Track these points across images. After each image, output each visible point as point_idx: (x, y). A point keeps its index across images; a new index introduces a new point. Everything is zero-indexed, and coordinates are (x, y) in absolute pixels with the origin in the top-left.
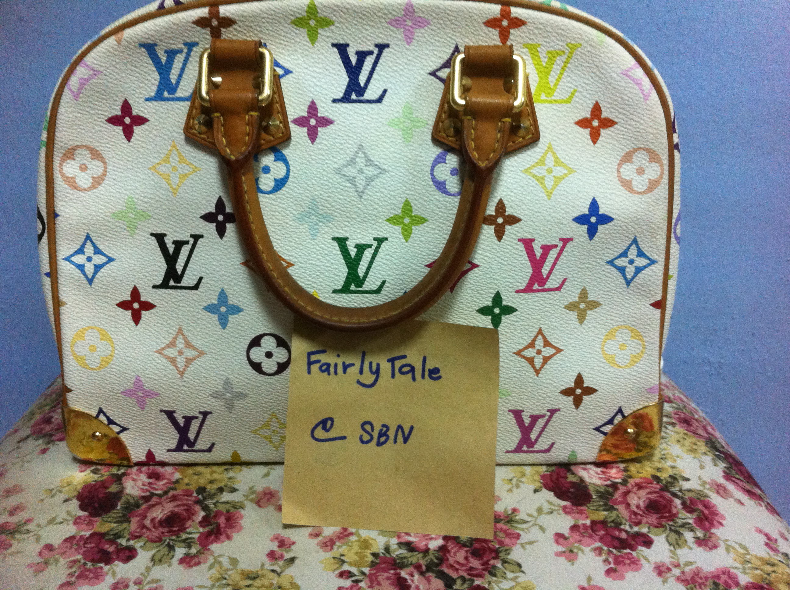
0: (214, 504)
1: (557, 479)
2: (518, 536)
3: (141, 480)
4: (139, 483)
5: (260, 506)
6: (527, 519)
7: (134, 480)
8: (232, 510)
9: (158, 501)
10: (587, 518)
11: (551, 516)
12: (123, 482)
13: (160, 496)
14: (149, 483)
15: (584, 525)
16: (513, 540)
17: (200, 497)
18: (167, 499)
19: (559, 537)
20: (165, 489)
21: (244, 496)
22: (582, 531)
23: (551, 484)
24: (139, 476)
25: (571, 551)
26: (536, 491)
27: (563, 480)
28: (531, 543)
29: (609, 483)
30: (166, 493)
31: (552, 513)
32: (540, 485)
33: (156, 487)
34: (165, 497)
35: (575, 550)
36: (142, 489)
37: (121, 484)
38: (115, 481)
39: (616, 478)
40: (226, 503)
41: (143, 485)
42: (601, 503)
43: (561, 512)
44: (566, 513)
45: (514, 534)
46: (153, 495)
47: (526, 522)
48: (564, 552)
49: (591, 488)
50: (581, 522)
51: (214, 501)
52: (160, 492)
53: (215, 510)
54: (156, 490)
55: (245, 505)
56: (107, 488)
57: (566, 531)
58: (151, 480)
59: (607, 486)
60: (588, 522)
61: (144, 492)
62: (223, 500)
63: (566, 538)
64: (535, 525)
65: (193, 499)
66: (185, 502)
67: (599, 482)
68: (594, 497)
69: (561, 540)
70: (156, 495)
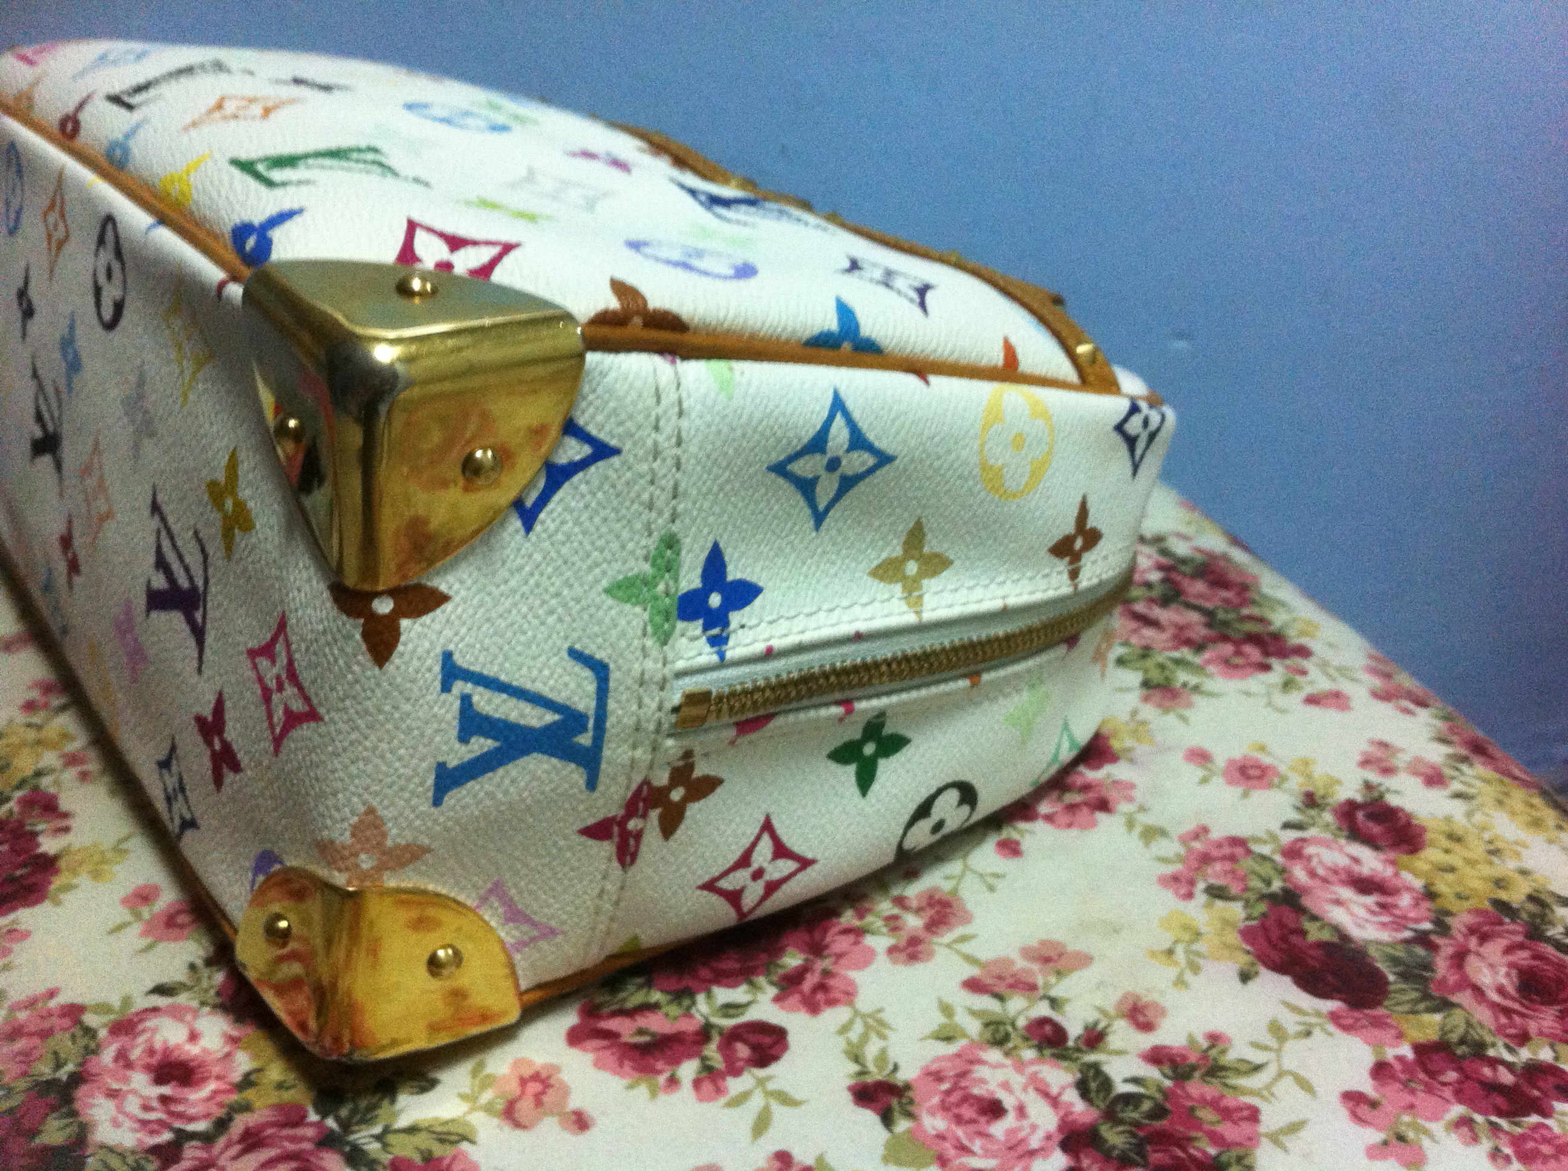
0: (378, 1138)
1: (1284, 939)
2: (1253, 1115)
3: (134, 1092)
4: (133, 1105)
5: (518, 1125)
6: (1257, 1057)
7: (113, 1094)
8: (438, 1150)
9: (205, 1155)
10: (1400, 1036)
11: (1308, 1042)
12: (77, 1105)
13: (208, 1139)
14: (164, 1100)
15: (1400, 1059)
16: (1244, 1125)
17: (331, 1123)
18: (228, 1146)
19: (1353, 1099)
20: (220, 1113)
21: (463, 1097)
22: (1403, 1077)
23: (1275, 956)
24: (126, 1080)
25: (1401, 1138)
26: (1245, 977)
27: (1294, 939)
28: (1294, 1128)
29: (1408, 934)
30: (222, 1124)
31: (1308, 1034)
32: (1247, 958)
33: (192, 1111)
34: (221, 1142)
35: (1411, 1135)
36: (144, 1123)
37: (74, 1114)
38: (54, 1109)
39: (1417, 921)
40: (412, 1130)
41: (146, 1108)
42: (1415, 995)
43: (1331, 1027)
44: (1346, 1028)
45: (1239, 1109)
46: (182, 1137)
47: (1257, 1068)
48: (1385, 1143)
49: (1372, 951)
50: (1390, 1053)
51: (377, 1130)
52: (201, 1126)
53: (386, 1158)
54: (191, 1119)
55: (473, 1130)
56: (34, 1133)
57: (1367, 1086)
58: (166, 1090)
59: (1406, 942)
60: (1406, 1051)
61: (152, 1132)
62: (403, 1122)
63: (1374, 1104)
64: (1281, 1074)
65: (310, 1132)
66: (291, 1147)
67: (1385, 936)
68: (1391, 978)
69: (1364, 1110)
70: (194, 1136)
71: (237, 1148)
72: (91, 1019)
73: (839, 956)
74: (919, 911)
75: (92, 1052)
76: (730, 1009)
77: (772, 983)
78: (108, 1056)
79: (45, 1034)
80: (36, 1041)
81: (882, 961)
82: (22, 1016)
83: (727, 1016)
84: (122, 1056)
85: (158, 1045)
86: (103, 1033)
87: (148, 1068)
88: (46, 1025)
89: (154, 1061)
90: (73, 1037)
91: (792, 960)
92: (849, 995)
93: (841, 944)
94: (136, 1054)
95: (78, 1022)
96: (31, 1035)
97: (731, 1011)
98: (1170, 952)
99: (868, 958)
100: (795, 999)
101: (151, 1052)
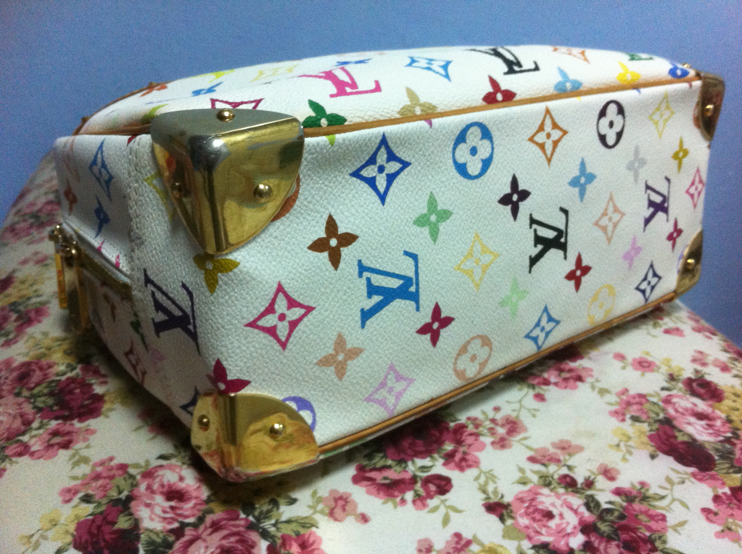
0: (274, 525)
1: (667, 440)
2: (664, 518)
3: (158, 504)
4: (158, 511)
5: (336, 520)
6: (662, 492)
7: (148, 505)
8: (302, 531)
9: (195, 533)
10: (723, 484)
11: (684, 486)
12: (132, 510)
13: (195, 526)
14: (172, 508)
15: (724, 493)
16: (660, 522)
17: (251, 518)
18: (206, 529)
19: (706, 511)
20: (200, 514)
21: (310, 507)
22: (727, 502)
23: (665, 448)
24: (153, 499)
25: (729, 529)
26: (653, 457)
27: (672, 440)
28: (682, 524)
29: (721, 438)
30: (201, 519)
31: (683, 482)
32: (653, 448)
33: (186, 513)
34: (202, 528)
35: (733, 527)
36: (165, 519)
37: (131, 514)
38: (121, 512)
39: (725, 432)
40: (289, 522)
41: (165, 512)
42: (727, 465)
43: (692, 479)
44: (700, 480)
45: (657, 515)
46: (183, 526)
47: (663, 498)
48: (723, 531)
49: (707, 446)
50: (720, 491)
51: (273, 521)
52: (191, 520)
53: (279, 535)
54: (187, 517)
55: (317, 522)
56: (114, 523)
57: (711, 506)
58: (173, 503)
59: (721, 442)
60: (727, 490)
61: (169, 523)
62: (284, 518)
63: (716, 514)
64: (674, 500)
65: (242, 523)
66: (235, 530)
67: (712, 439)
68: (716, 458)
69: (711, 516)
70: (188, 524)
71: (210, 530)
72: (132, 471)
73: (470, 446)
74: (503, 426)
75: (135, 485)
76: (423, 468)
77: (441, 457)
78: (143, 487)
79: (112, 478)
80: (107, 481)
81: (489, 448)
82: (99, 469)
83: (423, 472)
84: (149, 488)
85: (165, 483)
86: (138, 477)
87: (162, 493)
88: (112, 473)
89: (165, 490)
90: (125, 479)
91: (449, 447)
92: (476, 463)
93: (470, 440)
94: (156, 487)
95: (126, 472)
96: (105, 478)
97: (425, 470)
98: (618, 445)
99: (483, 447)
100: (452, 465)
101: (163, 486)
